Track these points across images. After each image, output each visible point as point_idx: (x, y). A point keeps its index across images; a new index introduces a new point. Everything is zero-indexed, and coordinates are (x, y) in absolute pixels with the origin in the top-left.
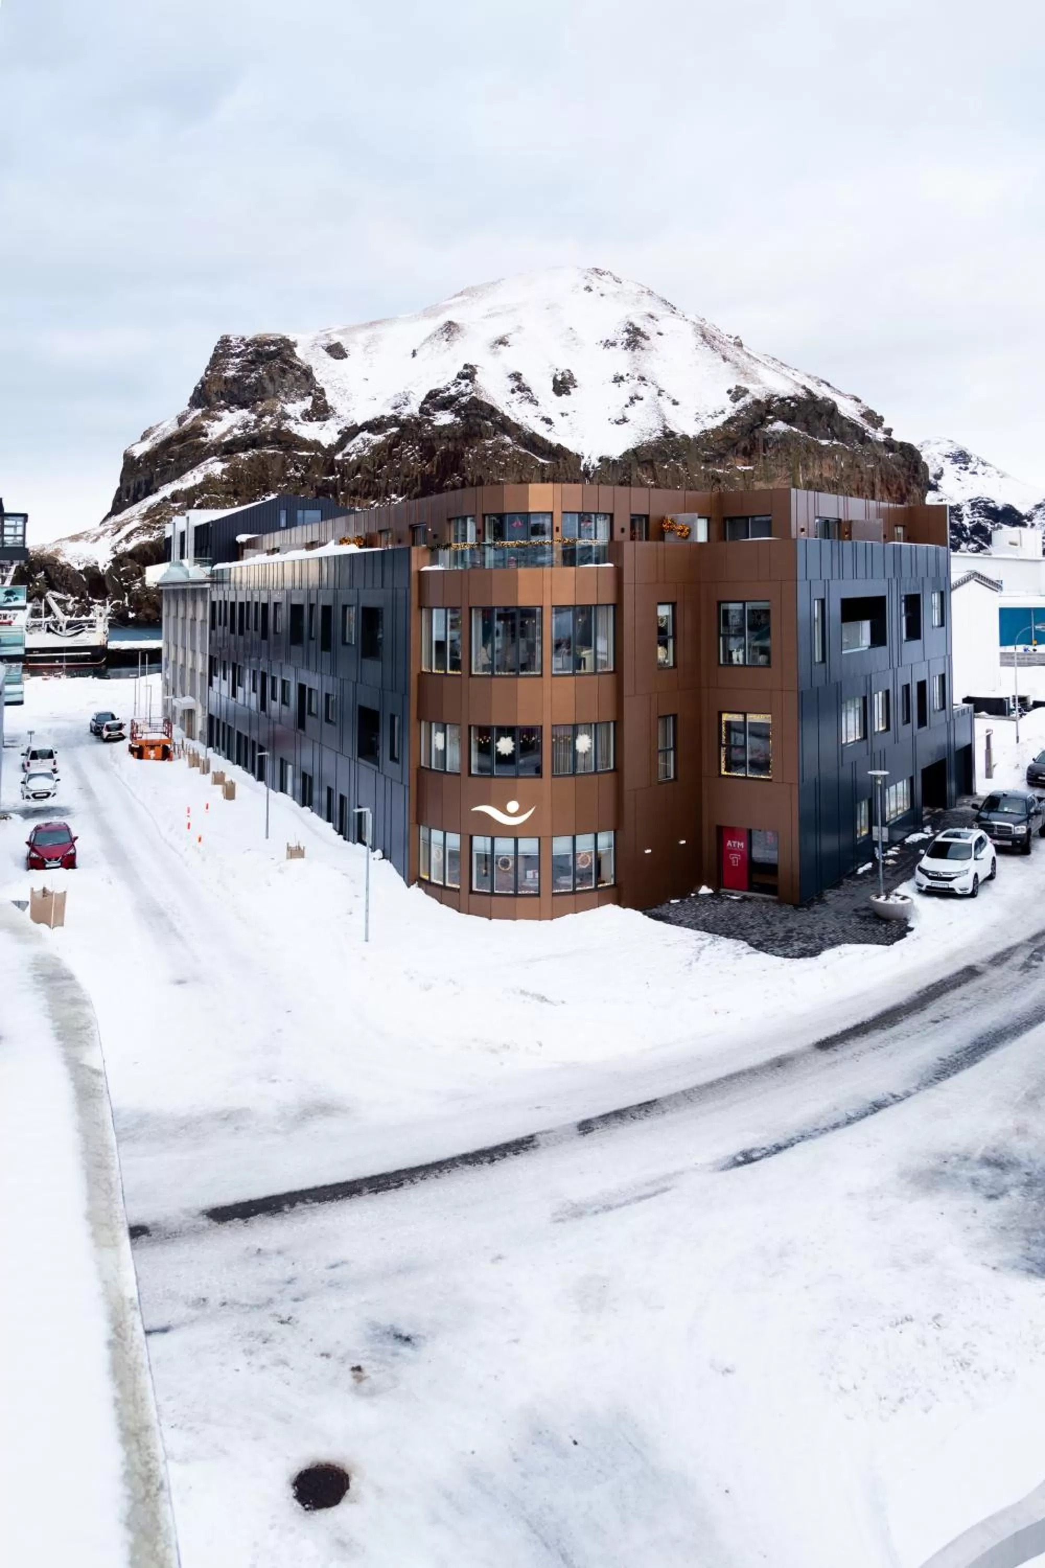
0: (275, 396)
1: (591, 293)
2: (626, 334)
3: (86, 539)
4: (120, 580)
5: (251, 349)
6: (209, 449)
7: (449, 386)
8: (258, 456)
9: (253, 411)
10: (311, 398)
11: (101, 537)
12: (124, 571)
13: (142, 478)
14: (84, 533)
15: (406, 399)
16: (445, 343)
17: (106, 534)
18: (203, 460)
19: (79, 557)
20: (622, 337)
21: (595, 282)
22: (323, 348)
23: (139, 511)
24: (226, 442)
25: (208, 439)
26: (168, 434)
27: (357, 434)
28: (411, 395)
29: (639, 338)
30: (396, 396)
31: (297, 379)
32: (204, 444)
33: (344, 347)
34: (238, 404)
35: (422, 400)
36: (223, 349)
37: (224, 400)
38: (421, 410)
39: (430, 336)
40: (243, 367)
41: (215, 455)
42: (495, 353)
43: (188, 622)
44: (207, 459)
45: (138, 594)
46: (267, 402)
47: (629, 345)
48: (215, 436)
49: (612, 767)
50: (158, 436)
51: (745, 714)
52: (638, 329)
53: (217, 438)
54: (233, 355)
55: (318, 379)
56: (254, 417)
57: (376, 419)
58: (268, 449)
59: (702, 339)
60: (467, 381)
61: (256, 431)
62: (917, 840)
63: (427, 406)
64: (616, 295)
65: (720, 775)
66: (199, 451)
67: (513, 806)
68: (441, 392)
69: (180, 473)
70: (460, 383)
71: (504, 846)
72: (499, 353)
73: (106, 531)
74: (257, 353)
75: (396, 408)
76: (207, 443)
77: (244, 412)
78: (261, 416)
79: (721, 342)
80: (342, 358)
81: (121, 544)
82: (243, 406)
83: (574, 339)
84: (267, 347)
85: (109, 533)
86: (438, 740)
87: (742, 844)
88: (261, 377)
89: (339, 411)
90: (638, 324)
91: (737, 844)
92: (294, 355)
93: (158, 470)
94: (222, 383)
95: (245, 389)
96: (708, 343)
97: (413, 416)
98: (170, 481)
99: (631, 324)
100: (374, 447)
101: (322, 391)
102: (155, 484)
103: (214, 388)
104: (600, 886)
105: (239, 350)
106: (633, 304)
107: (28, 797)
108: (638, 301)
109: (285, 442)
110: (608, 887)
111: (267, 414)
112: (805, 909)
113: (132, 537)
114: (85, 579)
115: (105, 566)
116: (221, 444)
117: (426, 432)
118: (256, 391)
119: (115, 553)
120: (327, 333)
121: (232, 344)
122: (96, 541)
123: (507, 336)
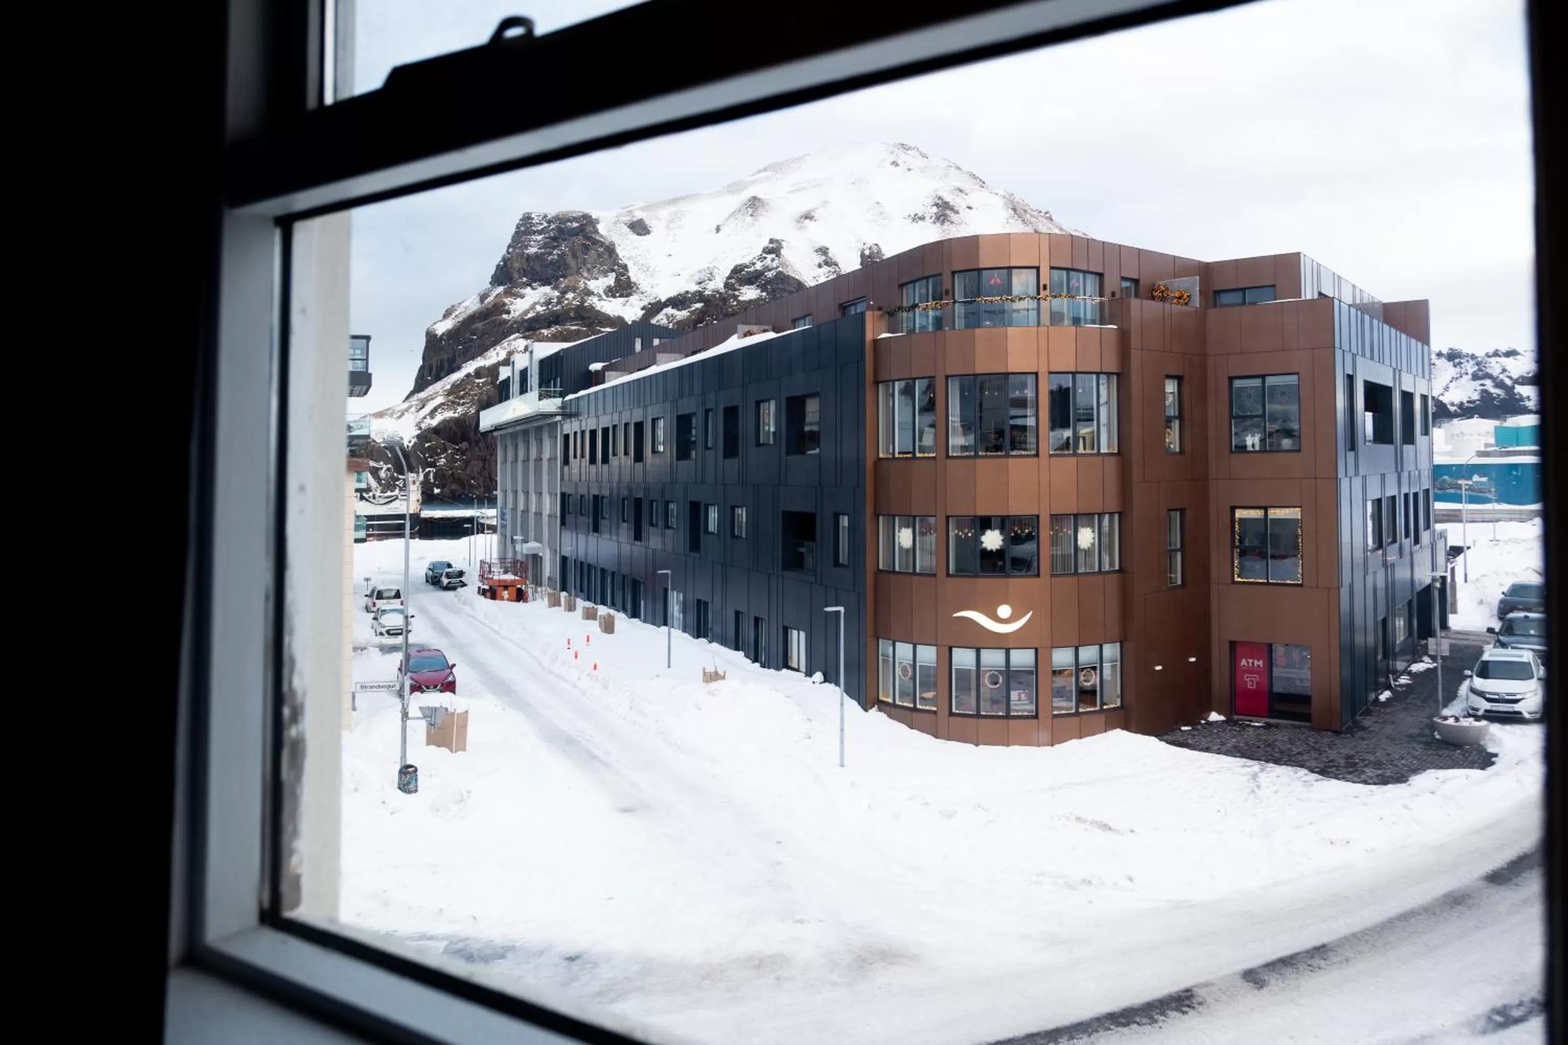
0: (578, 273)
1: (898, 168)
2: (935, 208)
3: (391, 416)
4: (424, 456)
5: (553, 226)
6: (511, 326)
7: (755, 261)
8: (561, 332)
9: (555, 288)
10: (614, 275)
11: (406, 413)
12: (429, 446)
13: (445, 356)
14: (388, 410)
15: (711, 274)
16: (749, 218)
17: (410, 411)
18: (506, 337)
19: (383, 433)
20: (931, 211)
21: (902, 157)
22: (625, 224)
23: (443, 387)
24: (529, 319)
25: (511, 316)
26: (470, 312)
27: (661, 310)
28: (716, 270)
29: (948, 212)
30: (700, 271)
31: (600, 256)
32: (506, 322)
33: (647, 223)
34: (540, 280)
35: (727, 275)
36: (525, 227)
37: (525, 277)
38: (727, 285)
39: (735, 212)
40: (545, 244)
41: (519, 332)
42: (800, 228)
43: (532, 464)
44: (509, 336)
45: (443, 470)
46: (570, 278)
47: (938, 218)
48: (517, 313)
49: (1117, 567)
50: (460, 314)
51: (1266, 509)
52: (947, 203)
53: (519, 315)
54: (534, 232)
55: (620, 256)
56: (556, 293)
57: (680, 295)
58: (571, 325)
59: (1012, 212)
60: (773, 256)
61: (559, 307)
62: (1422, 669)
63: (733, 281)
64: (923, 170)
65: (1234, 582)
66: (501, 328)
67: (1004, 611)
68: (747, 267)
69: (482, 350)
70: (765, 258)
71: (993, 658)
72: (805, 228)
73: (410, 407)
74: (560, 230)
75: (700, 283)
76: (509, 321)
77: (547, 289)
78: (564, 293)
79: (1032, 216)
80: (645, 235)
81: (425, 420)
82: (545, 282)
83: (881, 213)
84: (569, 224)
85: (413, 409)
86: (905, 537)
87: (1261, 663)
88: (563, 254)
89: (642, 287)
90: (948, 198)
91: (1253, 663)
92: (596, 232)
93: (460, 347)
94: (524, 260)
95: (547, 266)
96: (1019, 217)
97: (718, 292)
98: (473, 358)
99: (940, 198)
100: (678, 323)
101: (625, 267)
102: (458, 362)
103: (517, 265)
104: (1105, 707)
105: (541, 227)
106: (941, 178)
107: (381, 634)
108: (946, 175)
109: (589, 318)
110: (1114, 709)
111: (570, 290)
112: (1348, 735)
113: (437, 414)
114: (390, 456)
115: (410, 442)
116: (524, 321)
117: (732, 307)
118: (559, 267)
119: (420, 428)
120: (628, 209)
121: (534, 222)
122: (400, 417)
123: (813, 211)
